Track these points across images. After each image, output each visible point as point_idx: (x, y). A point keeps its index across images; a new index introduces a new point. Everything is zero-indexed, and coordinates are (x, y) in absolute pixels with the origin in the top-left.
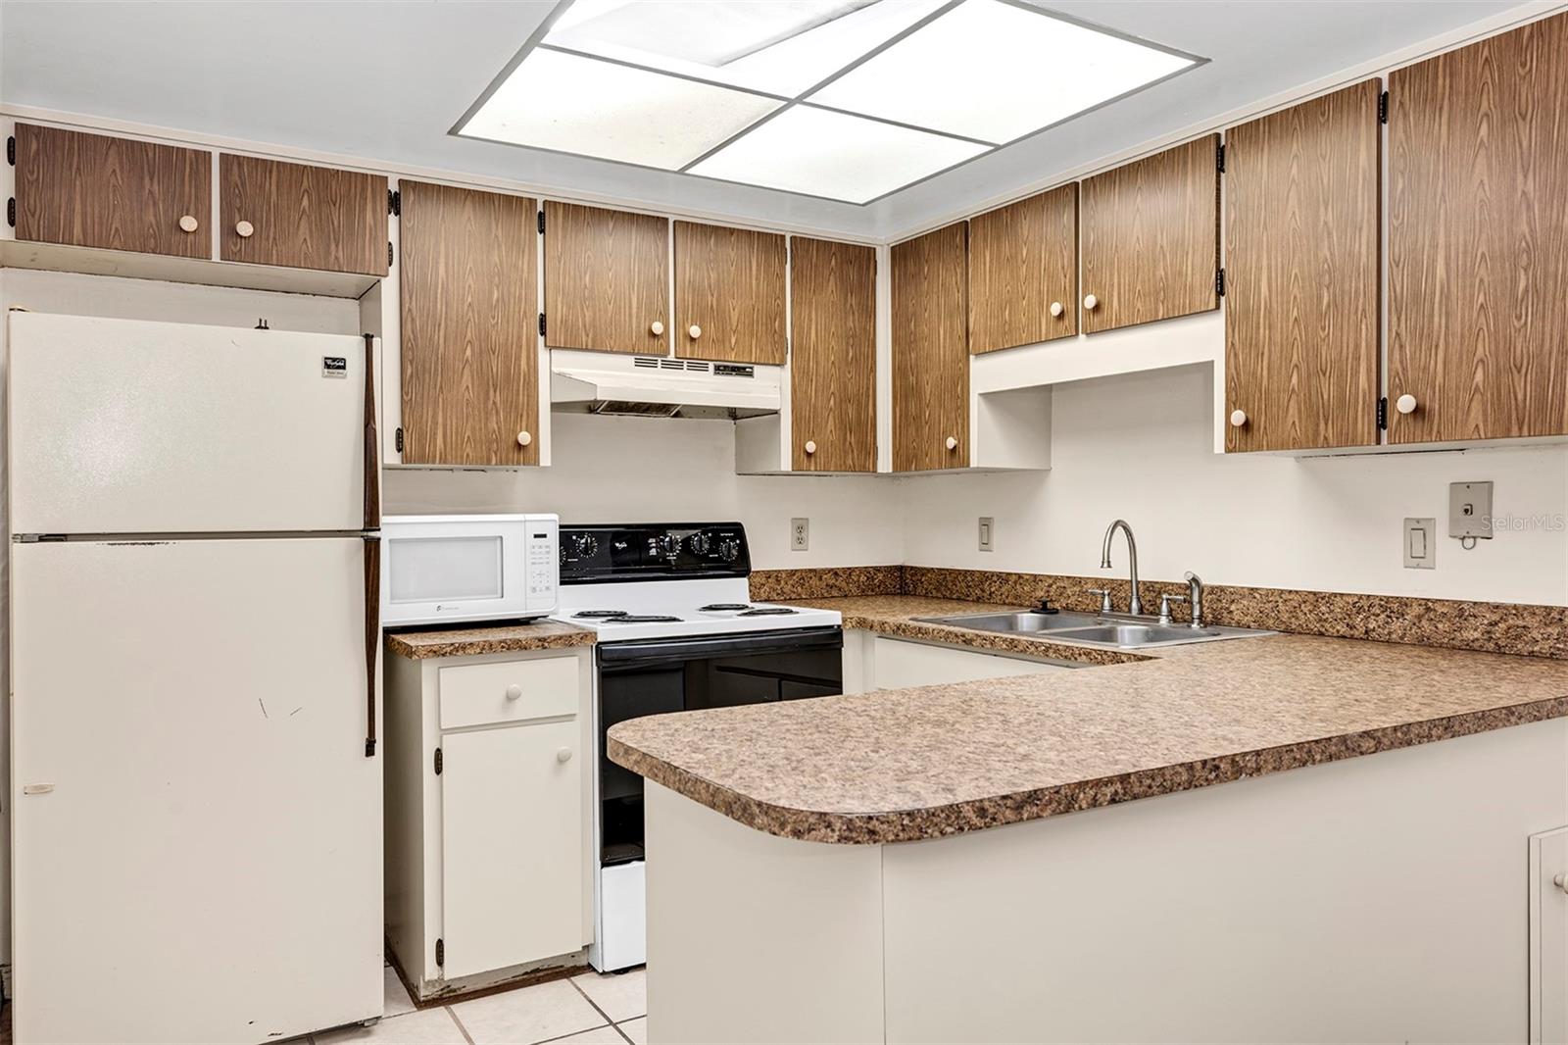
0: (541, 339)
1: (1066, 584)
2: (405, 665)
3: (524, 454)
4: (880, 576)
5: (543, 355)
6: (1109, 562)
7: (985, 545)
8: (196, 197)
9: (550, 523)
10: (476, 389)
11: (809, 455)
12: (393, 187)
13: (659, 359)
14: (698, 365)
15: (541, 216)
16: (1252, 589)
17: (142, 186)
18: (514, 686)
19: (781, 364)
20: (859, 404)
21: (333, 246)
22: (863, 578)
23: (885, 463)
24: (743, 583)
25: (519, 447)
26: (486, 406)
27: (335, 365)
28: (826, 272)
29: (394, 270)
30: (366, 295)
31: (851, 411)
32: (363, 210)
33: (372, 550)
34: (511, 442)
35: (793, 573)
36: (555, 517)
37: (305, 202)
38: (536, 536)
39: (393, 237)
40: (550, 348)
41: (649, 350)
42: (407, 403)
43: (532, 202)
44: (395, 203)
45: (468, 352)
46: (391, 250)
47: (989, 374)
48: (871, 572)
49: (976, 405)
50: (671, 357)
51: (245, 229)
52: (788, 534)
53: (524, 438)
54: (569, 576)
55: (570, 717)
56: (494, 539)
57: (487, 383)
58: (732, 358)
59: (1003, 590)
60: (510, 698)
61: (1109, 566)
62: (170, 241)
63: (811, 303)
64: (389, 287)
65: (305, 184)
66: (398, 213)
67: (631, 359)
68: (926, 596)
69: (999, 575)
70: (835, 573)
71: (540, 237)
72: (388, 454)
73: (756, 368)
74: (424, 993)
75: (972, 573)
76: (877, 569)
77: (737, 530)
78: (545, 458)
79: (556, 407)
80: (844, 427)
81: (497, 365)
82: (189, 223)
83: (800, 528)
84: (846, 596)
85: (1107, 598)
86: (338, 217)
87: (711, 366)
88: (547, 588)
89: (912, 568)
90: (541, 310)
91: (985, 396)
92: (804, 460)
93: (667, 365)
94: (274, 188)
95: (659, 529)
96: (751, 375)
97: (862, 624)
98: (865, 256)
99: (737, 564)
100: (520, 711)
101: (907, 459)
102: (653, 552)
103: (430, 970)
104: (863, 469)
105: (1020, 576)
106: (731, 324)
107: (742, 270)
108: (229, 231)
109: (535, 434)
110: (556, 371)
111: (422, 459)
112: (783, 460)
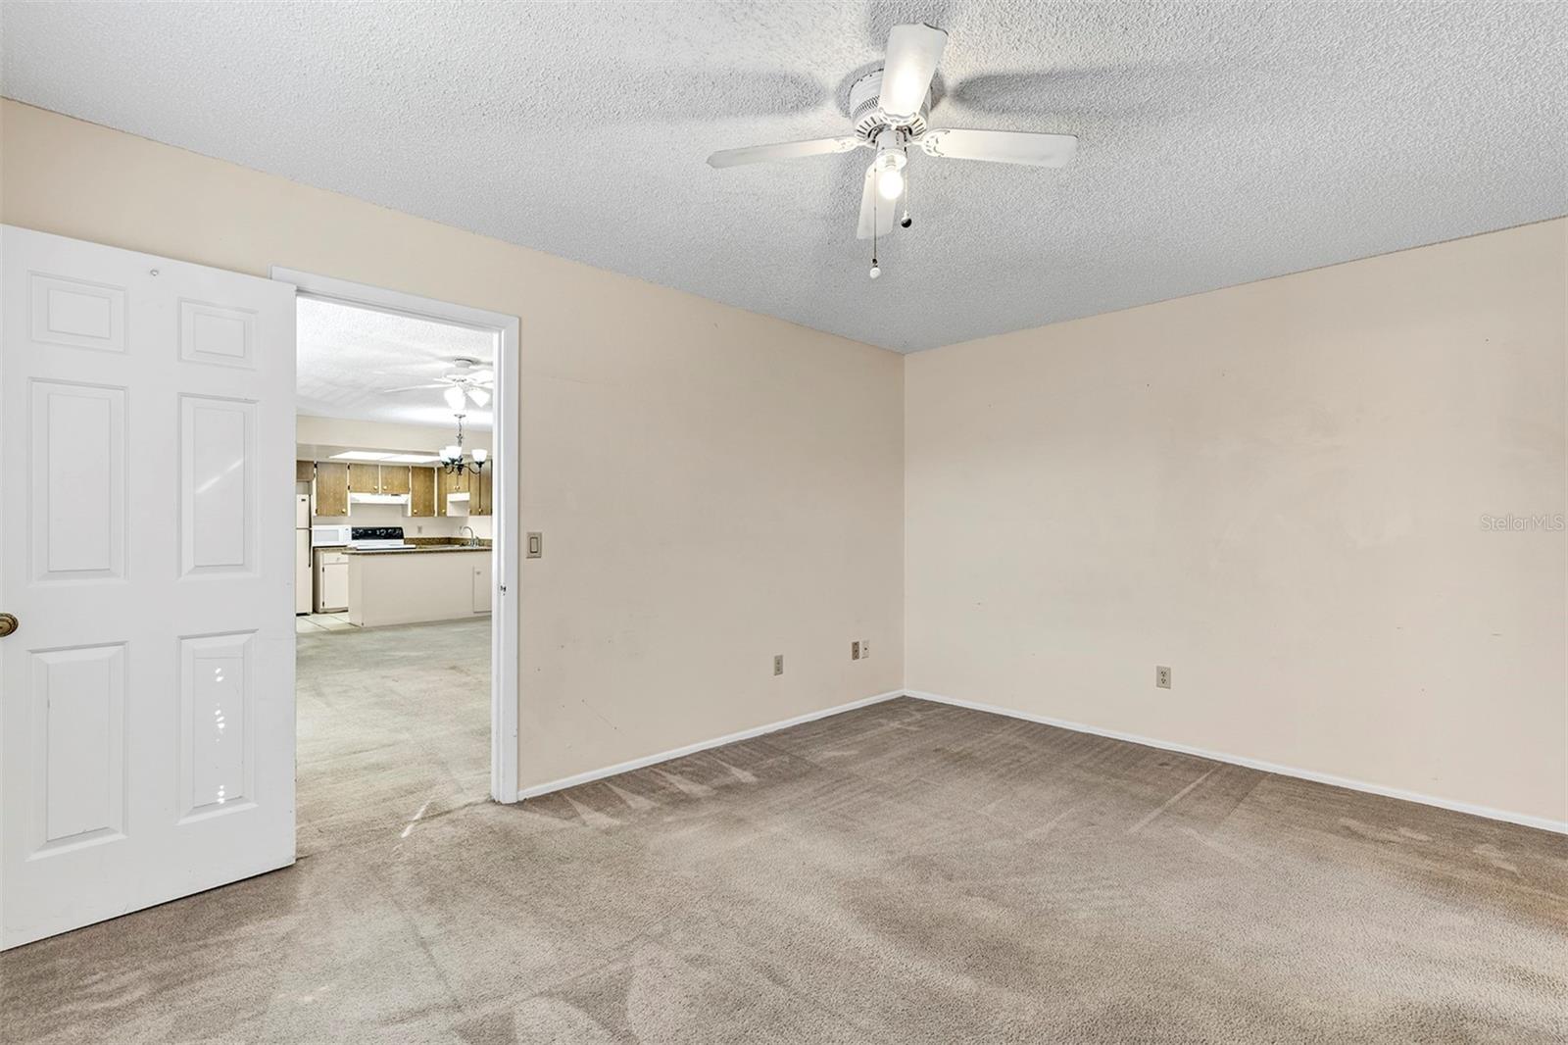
0: (348, 491)
2: (317, 553)
3: (344, 514)
5: (349, 494)
9: (350, 527)
10: (333, 501)
12: (315, 463)
14: (386, 494)
19: (408, 494)
20: (429, 502)
23: (436, 515)
24: (402, 541)
25: (343, 512)
26: (336, 504)
27: (303, 500)
28: (421, 473)
30: (309, 482)
31: (427, 503)
33: (310, 532)
34: (341, 511)
38: (346, 530)
39: (315, 472)
40: (351, 492)
41: (375, 492)
42: (317, 505)
43: (347, 464)
44: (316, 466)
45: (332, 494)
47: (451, 497)
48: (440, 539)
49: (448, 504)
50: (379, 493)
52: (416, 531)
53: (344, 510)
54: (354, 537)
56: (338, 530)
57: (335, 499)
58: (395, 493)
60: (338, 559)
63: (416, 480)
64: (314, 482)
67: (370, 494)
71: (348, 470)
72: (314, 514)
73: (402, 495)
74: (320, 611)
77: (401, 529)
78: (349, 514)
79: (352, 504)
80: (425, 506)
81: (338, 496)
83: (420, 529)
87: (389, 495)
88: (349, 540)
90: (348, 485)
91: (451, 502)
92: (414, 514)
93: (380, 496)
95: (380, 529)
96: (400, 496)
98: (433, 469)
99: (401, 536)
100: (340, 561)
101: (439, 514)
103: (321, 607)
104: (430, 516)
106: (395, 485)
107: (399, 476)
109: (346, 509)
110: (353, 497)
111: (321, 514)
112: (410, 514)
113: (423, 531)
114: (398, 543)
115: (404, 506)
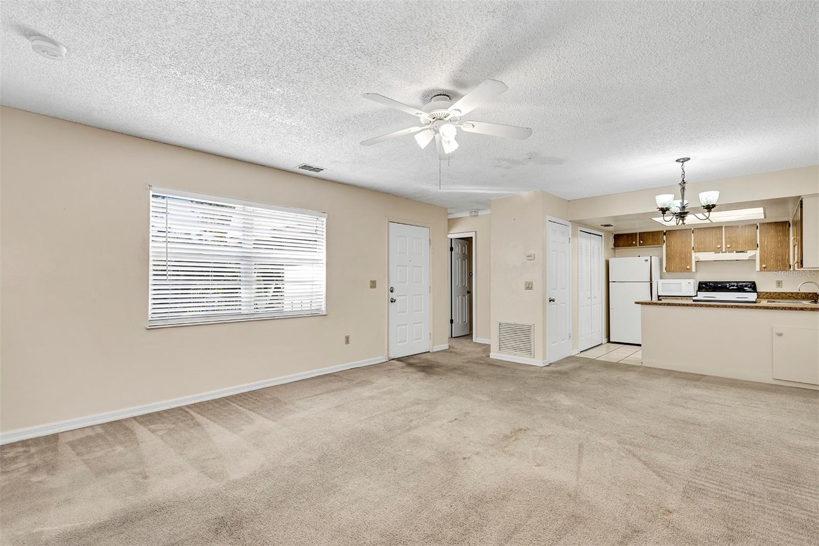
0: (693, 251)
3: (689, 270)
5: (693, 254)
6: (800, 290)
8: (635, 239)
9: (697, 281)
10: (679, 260)
11: (765, 268)
12: (665, 232)
13: (721, 252)
14: (732, 252)
15: (693, 231)
17: (629, 239)
19: (756, 250)
20: (783, 256)
21: (656, 241)
24: (756, 294)
26: (681, 262)
28: (772, 228)
29: (665, 244)
30: (660, 246)
31: (780, 258)
32: (660, 236)
33: (651, 284)
34: (686, 268)
35: (776, 293)
37: (651, 236)
38: (688, 283)
39: (665, 239)
40: (695, 252)
41: (718, 250)
42: (666, 264)
43: (691, 229)
44: (665, 234)
45: (678, 255)
46: (664, 241)
50: (724, 251)
51: (641, 242)
52: (775, 284)
53: (688, 267)
54: (702, 290)
56: (680, 283)
57: (682, 259)
58: (740, 250)
62: (631, 245)
63: (765, 236)
64: (664, 246)
65: (651, 234)
67: (714, 252)
70: (792, 293)
71: (693, 234)
73: (749, 251)
77: (753, 283)
78: (694, 270)
79: (696, 262)
80: (777, 261)
81: (683, 256)
82: (634, 243)
83: (779, 283)
86: (656, 238)
87: (735, 252)
88: (694, 292)
90: (693, 246)
92: (763, 269)
93: (723, 253)
94: (646, 235)
95: (729, 283)
96: (746, 252)
98: (788, 222)
99: (754, 290)
101: (796, 268)
104: (785, 271)
106: (739, 243)
107: (743, 233)
108: (639, 242)
109: (691, 267)
110: (696, 256)
111: (669, 271)
112: (758, 269)
113: (784, 284)
114: (752, 297)
115: (752, 260)
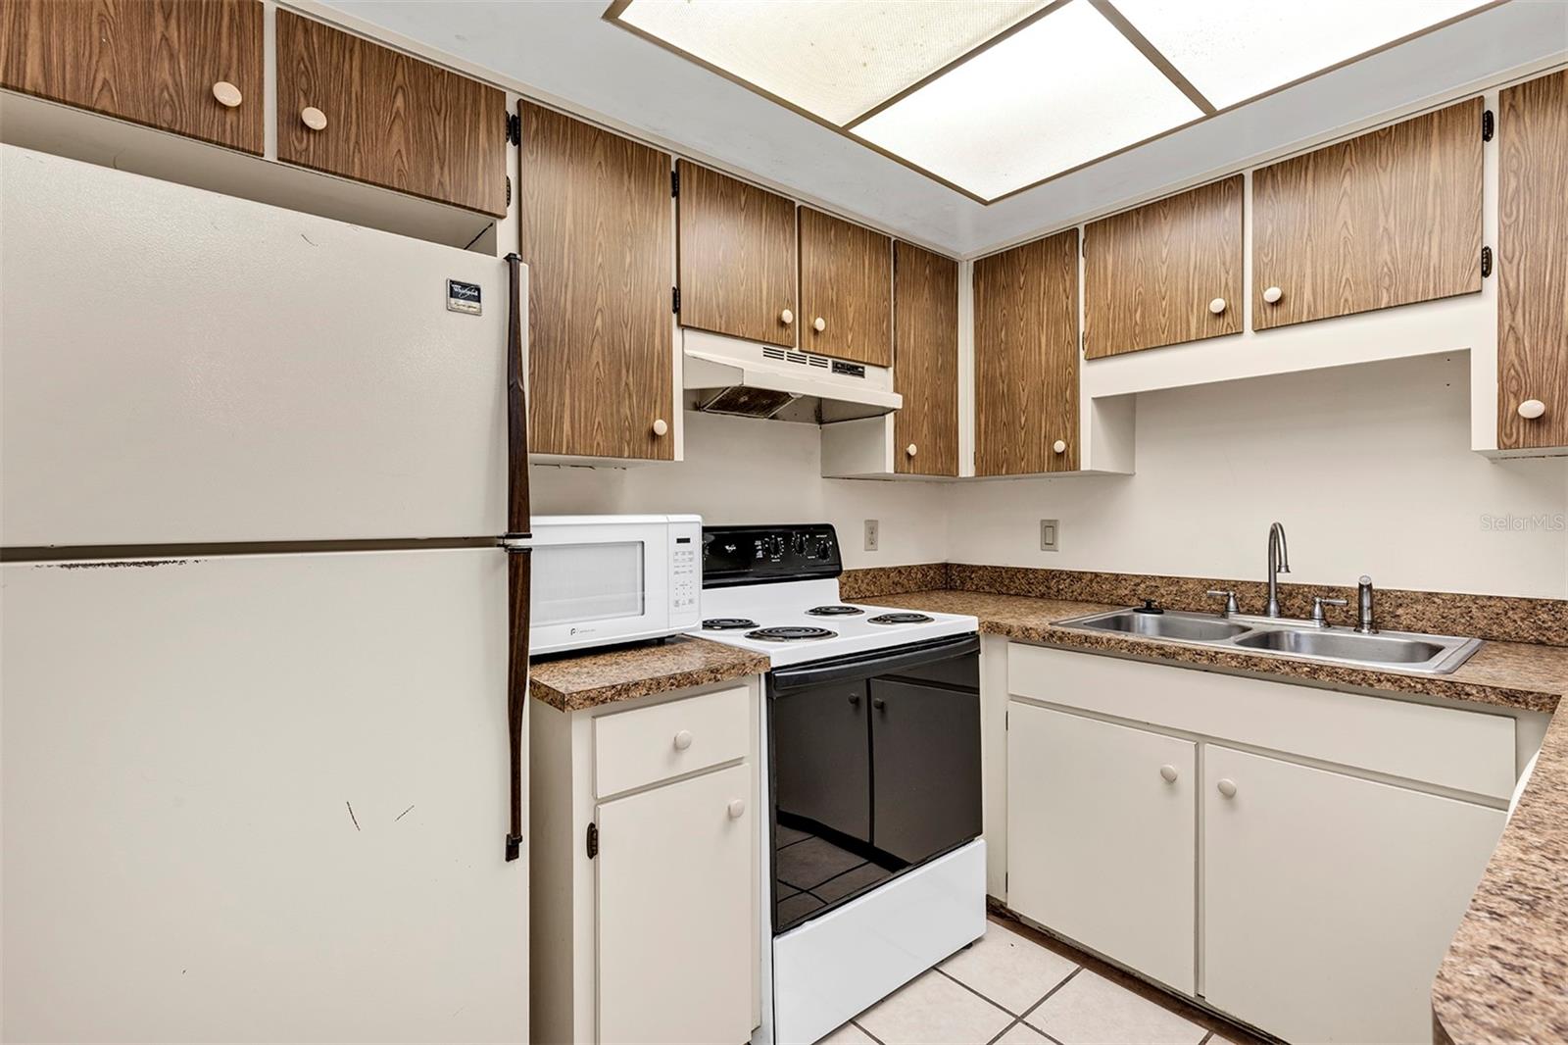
0: (674, 317)
1: (1158, 583)
3: (655, 444)
4: (932, 572)
5: (677, 334)
6: (1287, 567)
7: (1049, 544)
8: (240, 61)
9: (691, 525)
10: (607, 366)
11: (910, 458)
12: (512, 108)
13: (786, 351)
14: (818, 360)
15: (675, 177)
16: (1430, 594)
17: (149, 25)
18: (683, 733)
19: (886, 367)
21: (437, 167)
22: (919, 576)
23: (967, 467)
24: (834, 583)
25: (653, 436)
26: (618, 389)
27: (464, 292)
28: (922, 280)
29: (511, 212)
31: (940, 418)
32: (475, 128)
33: (520, 567)
34: (644, 430)
35: (867, 572)
36: (698, 518)
37: (399, 102)
38: (680, 541)
39: (511, 169)
40: (683, 327)
41: (776, 340)
43: (666, 158)
44: (514, 130)
45: (599, 322)
46: (509, 185)
47: (1099, 379)
48: (924, 569)
49: (1086, 410)
50: (796, 349)
51: (315, 118)
52: (864, 535)
53: (659, 427)
54: (708, 578)
55: (737, 762)
56: (633, 544)
57: (619, 362)
58: (849, 355)
59: (1075, 587)
60: (678, 748)
61: (1288, 571)
62: (197, 116)
63: (910, 308)
65: (399, 76)
66: (517, 142)
67: (759, 349)
68: (976, 591)
69: (1070, 574)
70: (899, 570)
71: (673, 201)
73: (868, 370)
75: (1035, 571)
76: (929, 567)
77: (828, 529)
78: (679, 451)
80: (935, 432)
81: (630, 343)
82: (228, 94)
83: (872, 530)
84: (907, 592)
85: (1232, 599)
86: (444, 132)
87: (831, 361)
88: (691, 601)
89: (959, 565)
90: (674, 283)
91: (1100, 402)
92: (905, 462)
93: (792, 358)
94: (356, 74)
95: (764, 531)
96: (862, 375)
97: (993, 629)
98: (944, 268)
100: (689, 762)
101: (990, 464)
102: (760, 555)
104: (948, 473)
105: (1096, 575)
106: (848, 320)
107: (857, 267)
108: (292, 122)
109: (669, 423)
